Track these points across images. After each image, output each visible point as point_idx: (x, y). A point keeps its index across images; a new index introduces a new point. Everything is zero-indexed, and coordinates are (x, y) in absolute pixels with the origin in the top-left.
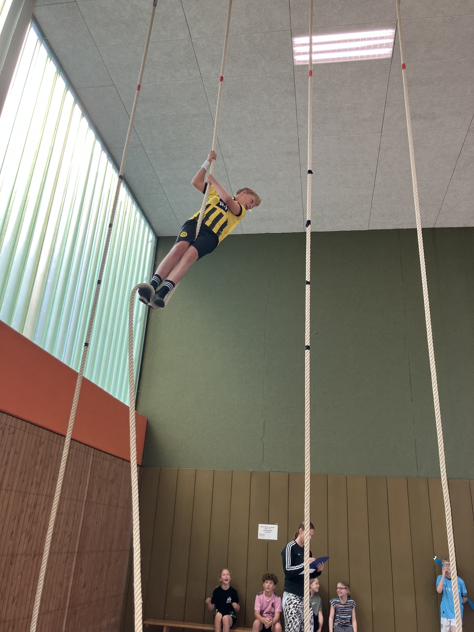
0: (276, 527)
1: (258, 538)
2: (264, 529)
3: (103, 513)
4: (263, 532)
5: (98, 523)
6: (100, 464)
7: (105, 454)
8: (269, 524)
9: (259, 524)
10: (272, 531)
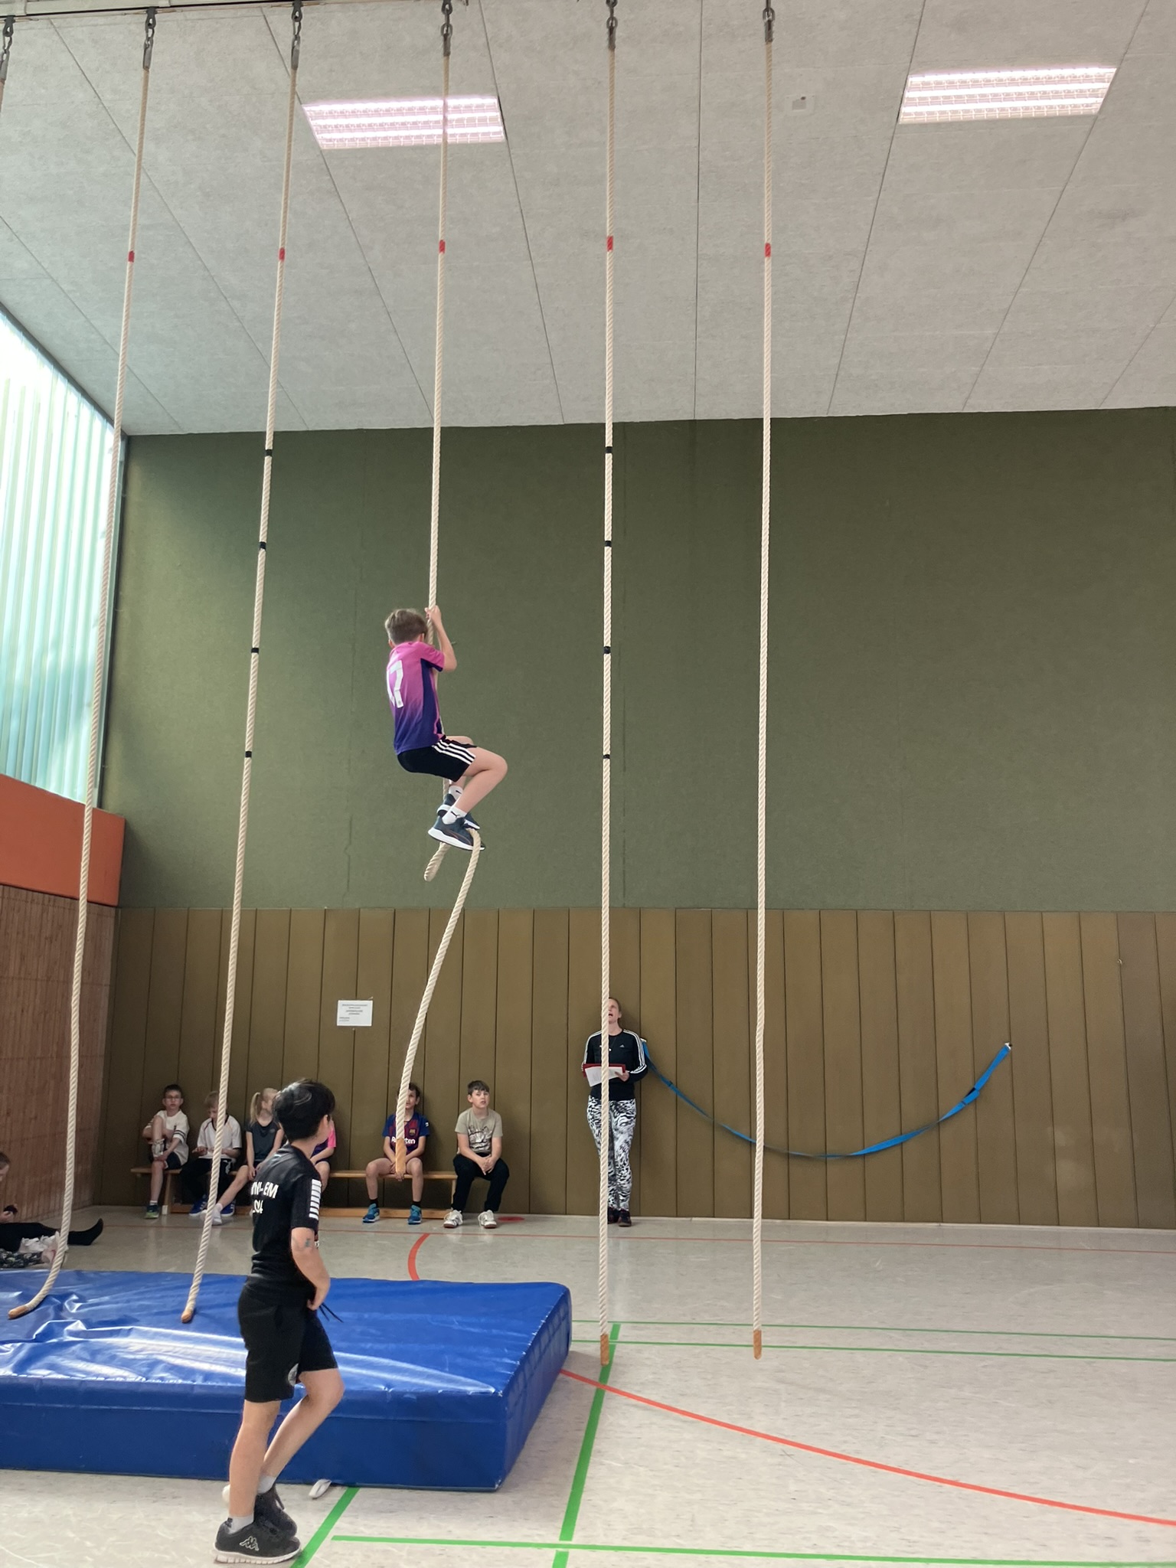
0: (371, 1003)
1: (338, 1025)
2: (347, 1008)
3: (36, 994)
4: (347, 1015)
5: (25, 1013)
6: (19, 911)
7: (30, 893)
8: (356, 999)
9: (339, 1001)
10: (361, 1011)
